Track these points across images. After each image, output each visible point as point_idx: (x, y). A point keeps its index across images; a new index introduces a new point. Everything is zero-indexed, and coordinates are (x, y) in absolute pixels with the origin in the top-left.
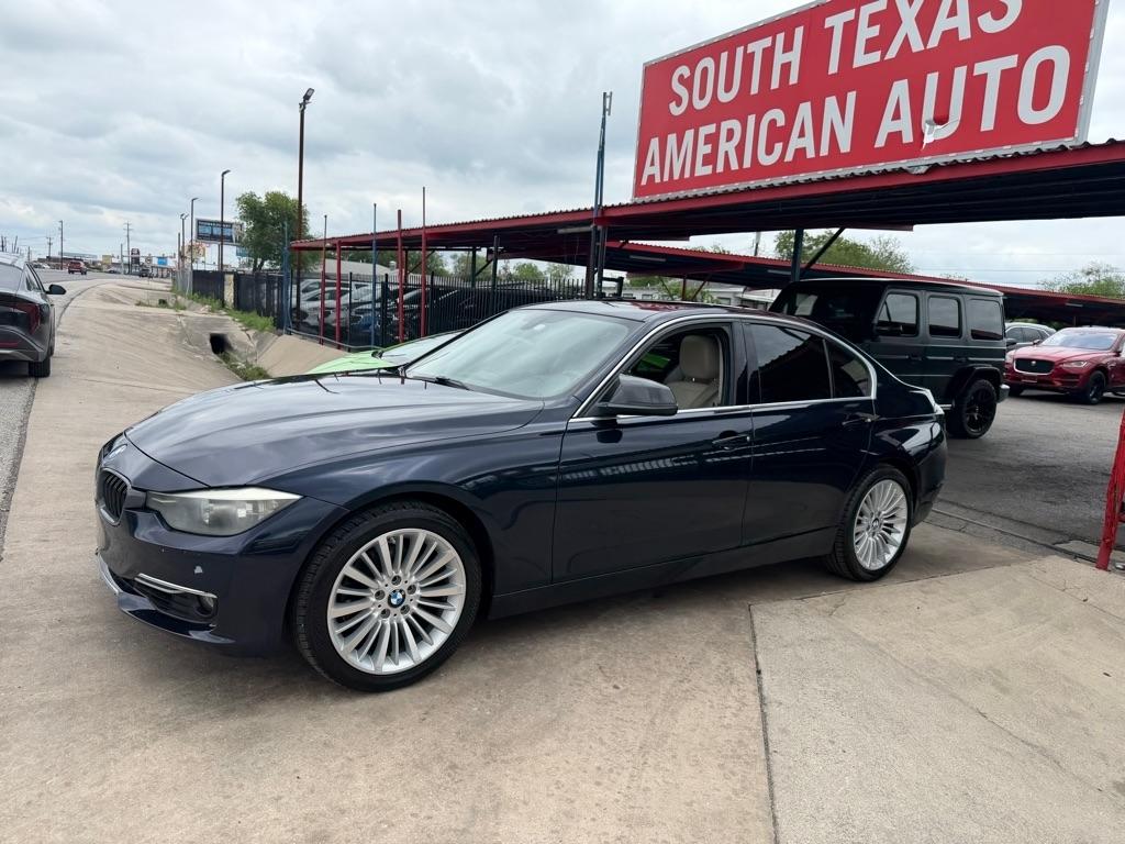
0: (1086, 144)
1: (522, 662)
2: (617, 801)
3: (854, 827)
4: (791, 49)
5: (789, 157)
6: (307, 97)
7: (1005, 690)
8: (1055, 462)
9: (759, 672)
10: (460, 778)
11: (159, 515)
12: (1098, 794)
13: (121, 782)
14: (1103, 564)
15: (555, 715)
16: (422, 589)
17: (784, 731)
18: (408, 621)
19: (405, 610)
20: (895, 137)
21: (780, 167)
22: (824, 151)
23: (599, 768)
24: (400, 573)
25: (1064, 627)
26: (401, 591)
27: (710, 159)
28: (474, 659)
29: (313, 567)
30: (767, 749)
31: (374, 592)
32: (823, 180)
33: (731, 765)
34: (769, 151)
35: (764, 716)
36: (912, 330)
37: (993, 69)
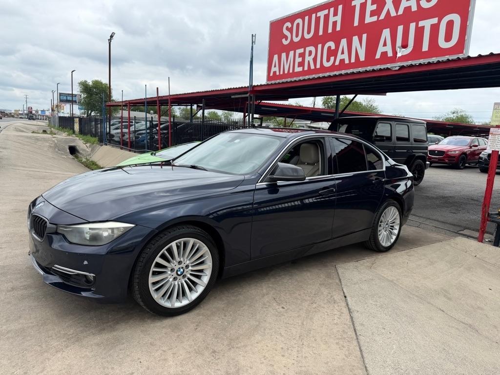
0: (469, 56)
1: (238, 298)
2: (294, 364)
3: (402, 370)
4: (337, 15)
5: (337, 63)
6: (112, 36)
7: (450, 299)
8: (451, 195)
9: (345, 297)
10: (218, 357)
11: (64, 236)
12: (497, 344)
13: (52, 370)
14: (481, 240)
15: (257, 323)
16: (192, 266)
17: (362, 325)
18: (186, 282)
19: (184, 276)
20: (384, 54)
21: (333, 68)
22: (353, 60)
23: (282, 348)
24: (182, 259)
25: (469, 269)
26: (182, 268)
27: (301, 64)
28: (215, 298)
29: (141, 259)
30: (356, 334)
31: (170, 269)
32: (353, 73)
33: (342, 343)
34: (328, 60)
35: (352, 318)
36: (389, 139)
37: (427, 24)
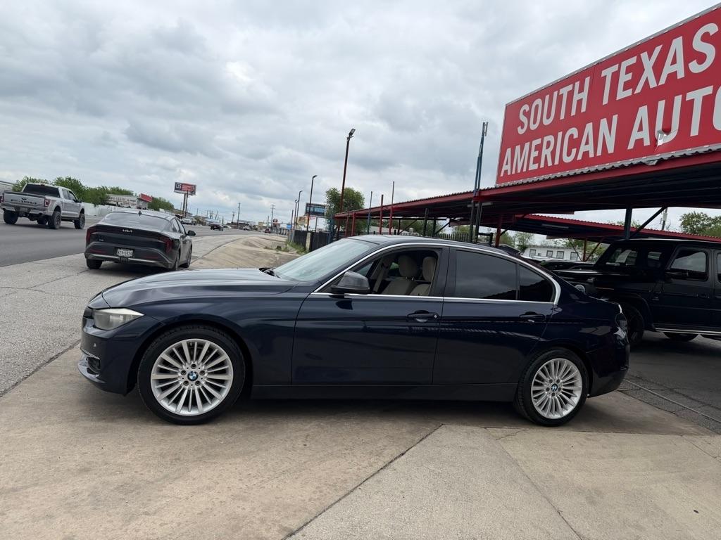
1: (267, 426)
2: (241, 488)
4: (583, 91)
5: (580, 157)
6: (351, 134)
7: (593, 503)
9: (403, 454)
10: (175, 463)
11: (94, 320)
15: (256, 450)
16: (209, 374)
17: (379, 481)
18: (199, 390)
19: (198, 383)
20: (639, 142)
21: (575, 164)
22: (599, 153)
23: (249, 474)
24: (196, 363)
25: (688, 479)
26: (195, 373)
27: (537, 160)
30: (357, 487)
31: (180, 371)
32: (597, 171)
33: (325, 488)
34: (569, 154)
35: (377, 473)
36: (702, 276)
37: (697, 96)
